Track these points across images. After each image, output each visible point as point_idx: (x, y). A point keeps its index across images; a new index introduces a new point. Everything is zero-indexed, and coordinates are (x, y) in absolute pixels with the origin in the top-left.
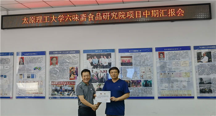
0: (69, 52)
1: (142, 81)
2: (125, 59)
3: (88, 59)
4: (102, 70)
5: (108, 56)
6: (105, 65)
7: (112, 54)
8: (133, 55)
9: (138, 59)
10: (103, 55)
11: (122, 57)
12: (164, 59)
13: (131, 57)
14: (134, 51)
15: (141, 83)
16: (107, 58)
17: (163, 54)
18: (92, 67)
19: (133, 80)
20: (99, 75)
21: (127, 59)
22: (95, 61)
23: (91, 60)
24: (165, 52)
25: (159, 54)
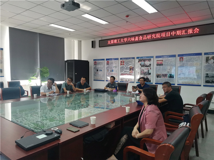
0: (129, 58)
2: (159, 62)
3: (139, 62)
4: (146, 68)
5: (150, 60)
6: (147, 65)
7: (152, 59)
9: (167, 61)
10: (147, 60)
11: (157, 61)
13: (163, 60)
14: (165, 57)
15: (168, 76)
16: (149, 61)
18: (141, 66)
19: (163, 73)
20: (144, 71)
21: (160, 62)
23: (140, 63)
24: (184, 57)
25: (180, 58)
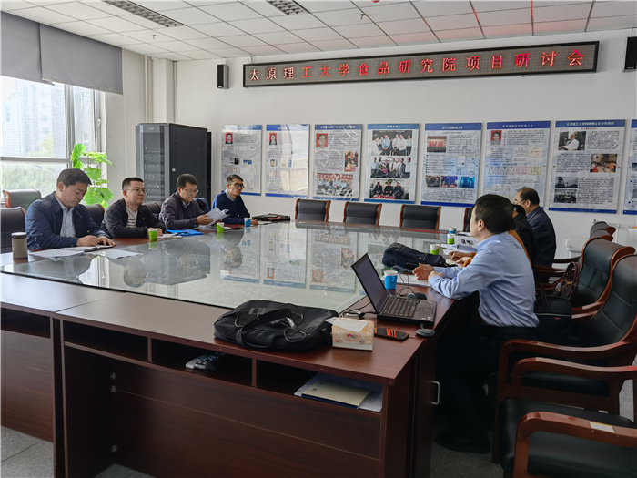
0: (346, 127)
1: (459, 177)
2: (434, 141)
3: (374, 139)
5: (407, 135)
6: (401, 149)
7: (415, 132)
8: (449, 134)
9: (457, 141)
10: (399, 134)
11: (429, 138)
12: (499, 143)
13: (445, 138)
14: (451, 128)
15: (457, 182)
17: (500, 133)
18: (381, 152)
19: (445, 175)
20: (390, 166)
21: (438, 140)
22: (386, 142)
23: (379, 141)
24: (504, 131)
25: (493, 134)
